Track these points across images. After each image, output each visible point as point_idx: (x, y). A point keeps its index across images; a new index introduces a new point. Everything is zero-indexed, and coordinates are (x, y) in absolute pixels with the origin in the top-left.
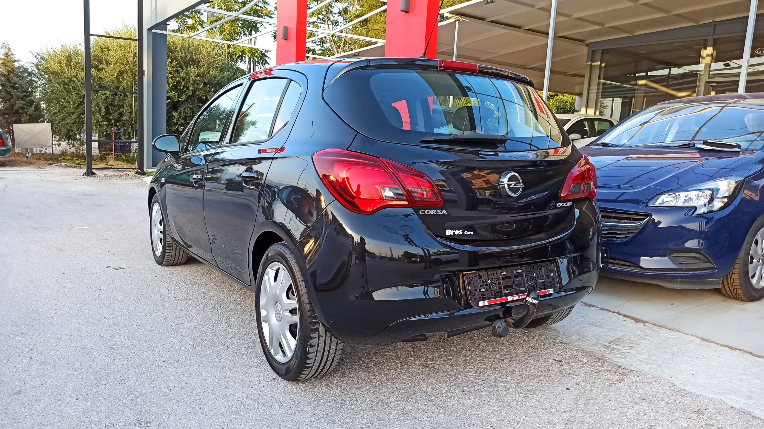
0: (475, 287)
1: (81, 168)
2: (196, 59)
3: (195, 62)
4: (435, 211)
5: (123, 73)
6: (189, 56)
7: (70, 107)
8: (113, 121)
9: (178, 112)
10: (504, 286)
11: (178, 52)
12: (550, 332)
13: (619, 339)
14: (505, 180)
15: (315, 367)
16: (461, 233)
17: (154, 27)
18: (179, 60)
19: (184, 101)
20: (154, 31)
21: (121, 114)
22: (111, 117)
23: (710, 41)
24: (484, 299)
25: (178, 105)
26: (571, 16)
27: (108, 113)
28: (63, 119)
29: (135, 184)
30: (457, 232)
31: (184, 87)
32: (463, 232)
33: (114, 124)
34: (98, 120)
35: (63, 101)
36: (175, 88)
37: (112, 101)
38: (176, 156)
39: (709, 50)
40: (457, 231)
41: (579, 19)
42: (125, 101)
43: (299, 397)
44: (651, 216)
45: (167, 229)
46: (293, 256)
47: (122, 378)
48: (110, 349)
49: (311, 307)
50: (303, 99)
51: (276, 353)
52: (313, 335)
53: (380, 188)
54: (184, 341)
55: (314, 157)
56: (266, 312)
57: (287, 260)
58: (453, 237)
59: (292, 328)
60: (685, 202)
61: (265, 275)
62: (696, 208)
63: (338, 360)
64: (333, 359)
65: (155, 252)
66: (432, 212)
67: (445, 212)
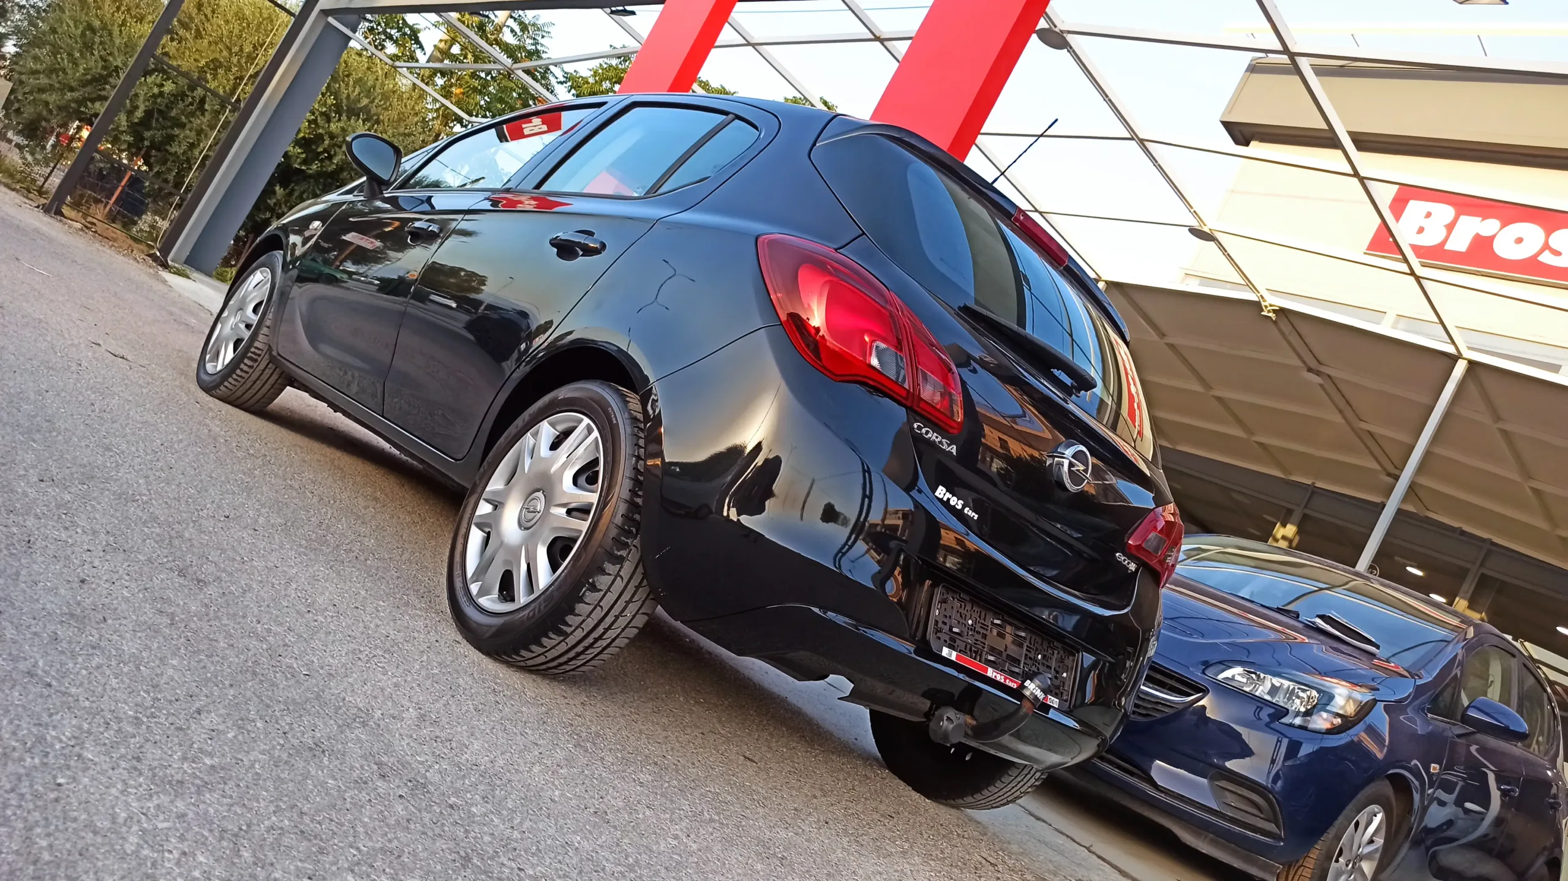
0: (946, 616)
1: (27, 198)
2: (375, 115)
3: (370, 118)
4: (940, 438)
5: (221, 66)
6: (365, 101)
7: (74, 74)
8: (146, 143)
9: (287, 191)
11: (347, 85)
14: (1069, 452)
16: (959, 507)
17: (335, 12)
18: (341, 100)
19: (310, 176)
20: (331, 20)
21: (170, 139)
22: (147, 134)
23: (1297, 516)
24: (951, 647)
25: (294, 179)
27: (145, 122)
28: (41, 90)
29: (141, 271)
30: (954, 501)
31: (325, 151)
32: (964, 507)
33: (144, 150)
34: (118, 127)
35: (65, 56)
36: (304, 143)
37: (167, 106)
39: (1290, 530)
40: (955, 498)
42: (192, 119)
44: (1204, 691)
45: (268, 323)
46: (626, 407)
47: (138, 497)
48: (108, 449)
49: (629, 510)
50: (757, 151)
51: (483, 592)
52: (611, 568)
53: (872, 342)
54: (263, 510)
55: (760, 240)
56: (496, 507)
57: (610, 409)
58: (946, 504)
59: (559, 545)
60: (1269, 693)
61: (529, 434)
62: (1286, 712)
63: (618, 649)
64: (614, 640)
65: (205, 365)
66: (933, 436)
67: (953, 449)
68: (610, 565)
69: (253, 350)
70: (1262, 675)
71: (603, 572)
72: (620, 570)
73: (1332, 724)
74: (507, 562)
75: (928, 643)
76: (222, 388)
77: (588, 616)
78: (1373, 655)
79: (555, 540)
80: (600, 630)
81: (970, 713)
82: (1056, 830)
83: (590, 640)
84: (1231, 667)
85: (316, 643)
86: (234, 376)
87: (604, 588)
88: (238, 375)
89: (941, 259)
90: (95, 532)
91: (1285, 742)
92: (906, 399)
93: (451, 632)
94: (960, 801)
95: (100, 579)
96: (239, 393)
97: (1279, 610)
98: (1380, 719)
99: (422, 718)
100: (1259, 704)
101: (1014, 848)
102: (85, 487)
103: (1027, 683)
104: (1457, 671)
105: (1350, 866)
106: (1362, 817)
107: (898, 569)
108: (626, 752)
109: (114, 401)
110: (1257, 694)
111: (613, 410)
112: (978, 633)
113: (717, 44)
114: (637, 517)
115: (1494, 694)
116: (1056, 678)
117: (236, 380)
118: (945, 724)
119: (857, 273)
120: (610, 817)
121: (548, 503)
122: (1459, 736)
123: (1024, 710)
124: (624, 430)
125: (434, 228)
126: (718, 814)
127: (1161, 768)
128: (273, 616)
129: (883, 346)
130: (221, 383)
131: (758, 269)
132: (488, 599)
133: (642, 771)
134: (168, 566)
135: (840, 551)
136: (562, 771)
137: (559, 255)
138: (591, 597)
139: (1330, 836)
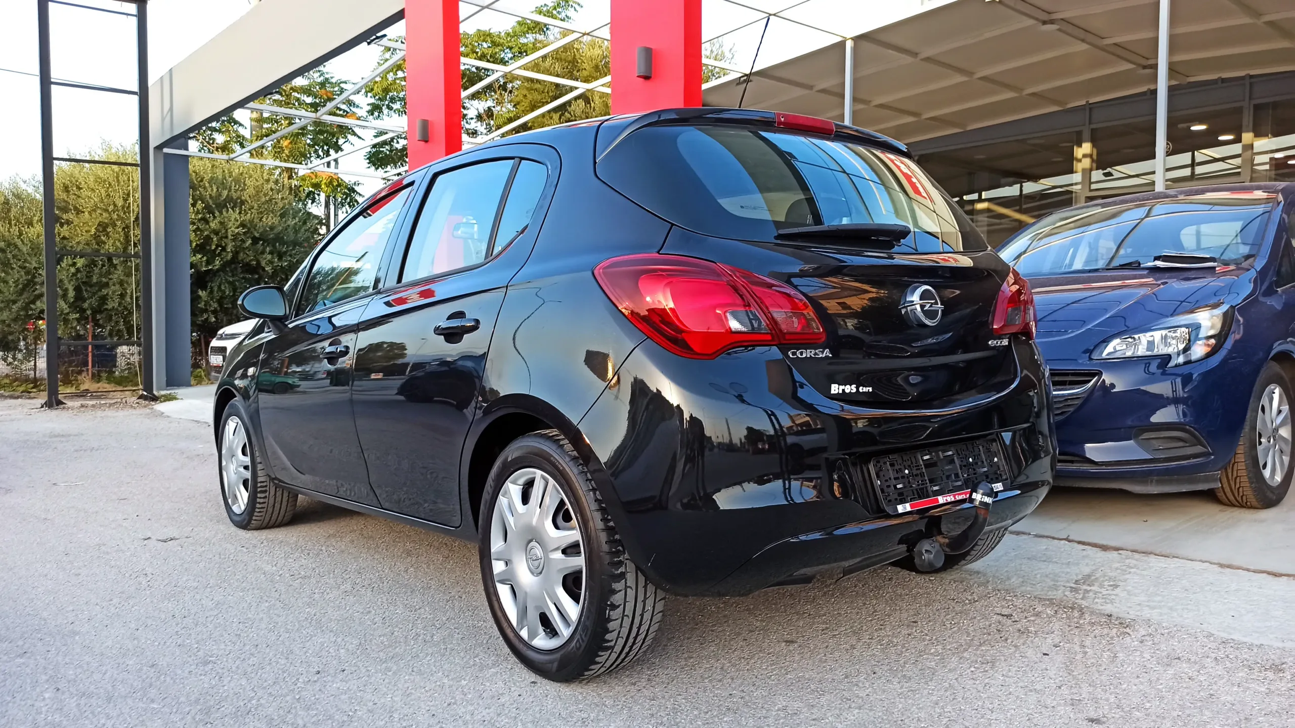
0: (886, 481)
1: (30, 398)
2: (238, 198)
3: (238, 204)
4: (813, 352)
5: (107, 226)
6: (225, 193)
7: (9, 290)
8: (89, 312)
9: (209, 290)
10: (929, 480)
11: (205, 188)
12: (971, 575)
13: (1089, 576)
14: (915, 297)
15: (618, 649)
16: (854, 390)
17: (166, 144)
18: (207, 201)
19: (218, 270)
20: (166, 150)
21: (104, 299)
22: (86, 305)
23: (1086, 134)
24: (903, 502)
25: (208, 279)
26: (870, 101)
27: (79, 297)
29: (141, 415)
30: (848, 389)
31: (217, 246)
32: (857, 388)
33: (90, 317)
34: (62, 312)
36: (200, 249)
37: (87, 277)
38: (279, 323)
39: (1087, 147)
40: (848, 386)
41: (881, 106)
42: (111, 277)
43: (593, 706)
44: (1100, 374)
45: (259, 460)
46: (564, 451)
47: (250, 705)
48: (206, 663)
49: (609, 535)
50: (553, 185)
51: (533, 635)
52: (617, 586)
53: (725, 313)
54: (339, 640)
55: (596, 272)
56: (507, 564)
57: (552, 458)
58: (843, 397)
59: (570, 581)
60: (1148, 350)
61: (500, 497)
62: (1168, 357)
63: (654, 634)
64: (648, 630)
65: (231, 508)
66: (808, 353)
68: (617, 584)
69: (259, 485)
70: (1136, 336)
71: (614, 592)
72: (626, 583)
73: (1208, 345)
74: (537, 608)
75: (884, 511)
76: (253, 521)
77: (621, 626)
79: (565, 578)
80: (635, 630)
81: (940, 533)
83: (631, 640)
84: (1110, 342)
86: (257, 510)
87: (622, 602)
88: (259, 508)
91: (1179, 380)
92: (773, 340)
96: (267, 519)
103: (974, 495)
105: (1272, 440)
106: (1265, 401)
109: (186, 598)
110: (1139, 354)
111: (554, 457)
113: (461, 19)
114: (617, 537)
116: (991, 467)
117: (259, 512)
118: (926, 556)
121: (545, 550)
123: (982, 517)
124: (572, 471)
127: (1092, 448)
129: (733, 310)
130: (250, 518)
131: (608, 300)
132: (539, 640)
135: (785, 489)
137: (447, 340)
138: (615, 614)
139: (1247, 430)
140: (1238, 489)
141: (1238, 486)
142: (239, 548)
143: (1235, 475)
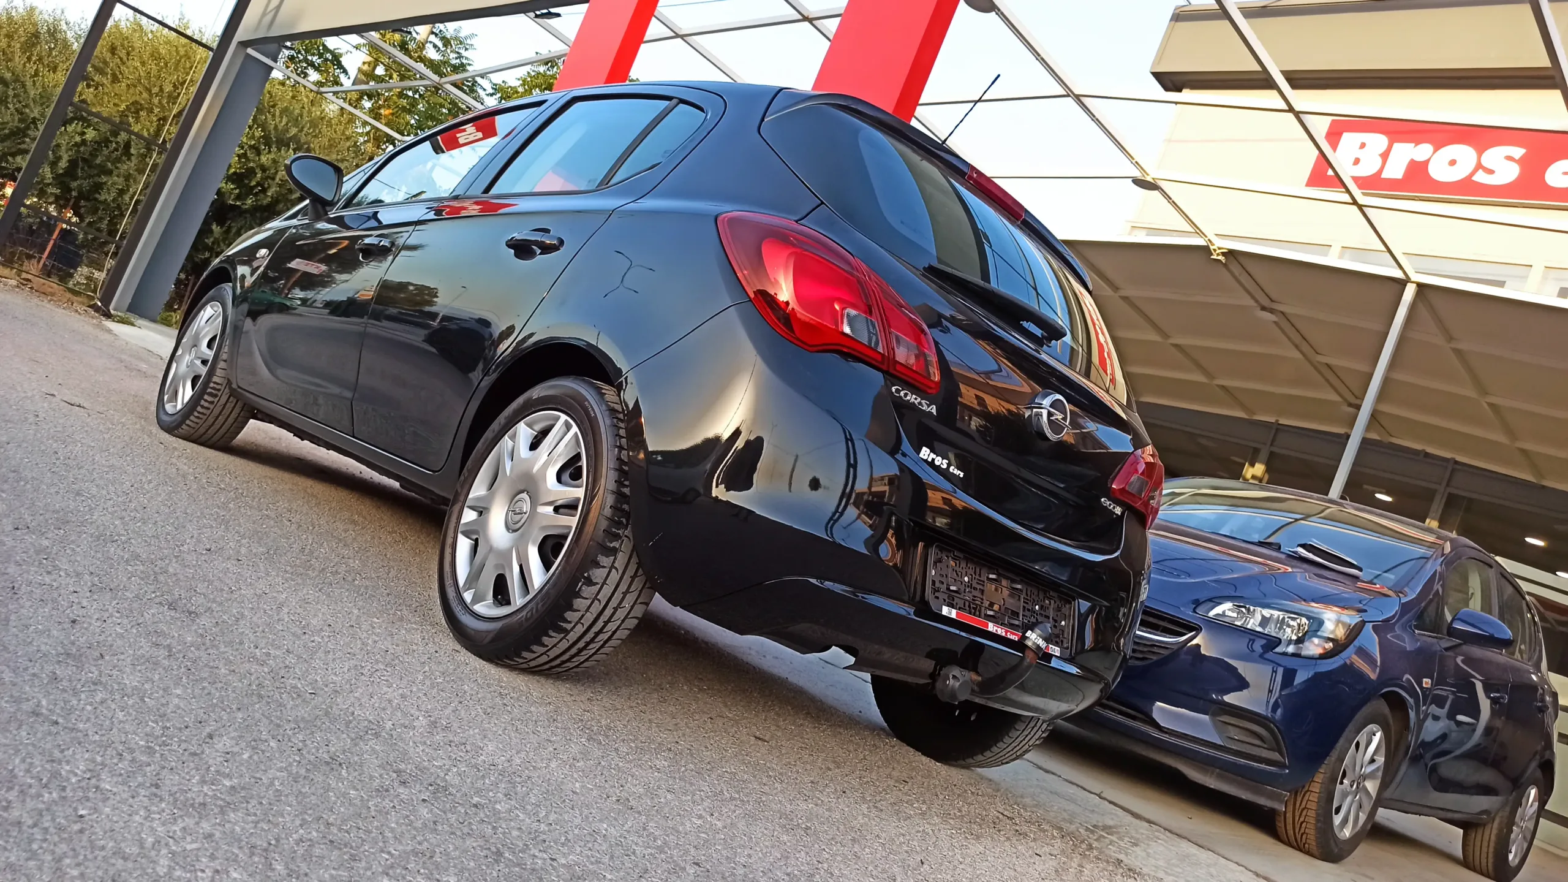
0: (942, 575)
2: (305, 143)
4: (919, 400)
5: (142, 108)
6: (294, 131)
8: (74, 194)
9: (224, 229)
10: (987, 601)
11: (274, 116)
12: (981, 779)
13: (1110, 827)
14: (1046, 402)
15: (572, 636)
16: (945, 466)
17: (254, 43)
18: (270, 131)
19: (246, 211)
20: (250, 51)
21: (98, 187)
23: (1264, 454)
24: (950, 605)
25: (230, 215)
27: (71, 171)
29: (84, 322)
30: (938, 461)
31: (258, 184)
32: (949, 465)
33: (72, 201)
34: (42, 180)
36: (237, 178)
37: (91, 154)
39: (1259, 469)
40: (939, 458)
42: (119, 165)
44: (1197, 629)
45: (225, 356)
46: (603, 399)
47: (116, 538)
49: (617, 501)
50: (704, 133)
51: (477, 599)
52: (605, 561)
53: (843, 309)
54: (244, 541)
55: (720, 219)
56: (481, 513)
57: (586, 403)
59: (550, 543)
60: (1260, 625)
61: (506, 437)
62: (1279, 642)
63: (620, 641)
64: (614, 632)
65: (163, 407)
66: (912, 398)
67: (933, 410)
68: (604, 558)
69: (212, 385)
70: (1252, 608)
71: (597, 565)
72: (614, 562)
73: (1325, 648)
74: (497, 566)
75: (927, 604)
76: (184, 427)
77: (587, 610)
78: (1356, 578)
79: (546, 539)
80: (600, 623)
81: (975, 670)
82: (1066, 780)
83: (590, 635)
84: (1221, 604)
85: (317, 663)
86: (196, 414)
87: (601, 581)
88: (199, 412)
89: (902, 222)
90: (78, 575)
91: (1280, 671)
92: (882, 363)
93: (449, 643)
94: (970, 761)
95: (91, 618)
96: (202, 430)
97: (1261, 544)
98: (1370, 640)
99: (433, 725)
100: (1252, 637)
101: (1028, 801)
102: (62, 531)
103: (1029, 633)
104: (1437, 587)
105: (1355, 786)
106: (1362, 737)
107: (891, 532)
108: (639, 742)
109: (77, 448)
110: (1249, 627)
111: (589, 402)
112: (975, 589)
115: (1475, 605)
116: (1055, 626)
117: (198, 417)
118: (951, 682)
119: (819, 242)
120: (633, 803)
121: (534, 503)
122: (1447, 649)
123: (1028, 660)
124: (604, 422)
125: (385, 243)
126: (738, 792)
127: (1162, 709)
128: (270, 640)
129: (853, 312)
130: (182, 422)
131: (721, 248)
132: (483, 605)
133: (657, 758)
134: (157, 600)
135: (831, 519)
136: (578, 764)
137: (517, 255)
138: (588, 591)
139: (1333, 759)
140: (1302, 823)
141: (1302, 819)
142: (156, 442)
143: (1303, 806)
